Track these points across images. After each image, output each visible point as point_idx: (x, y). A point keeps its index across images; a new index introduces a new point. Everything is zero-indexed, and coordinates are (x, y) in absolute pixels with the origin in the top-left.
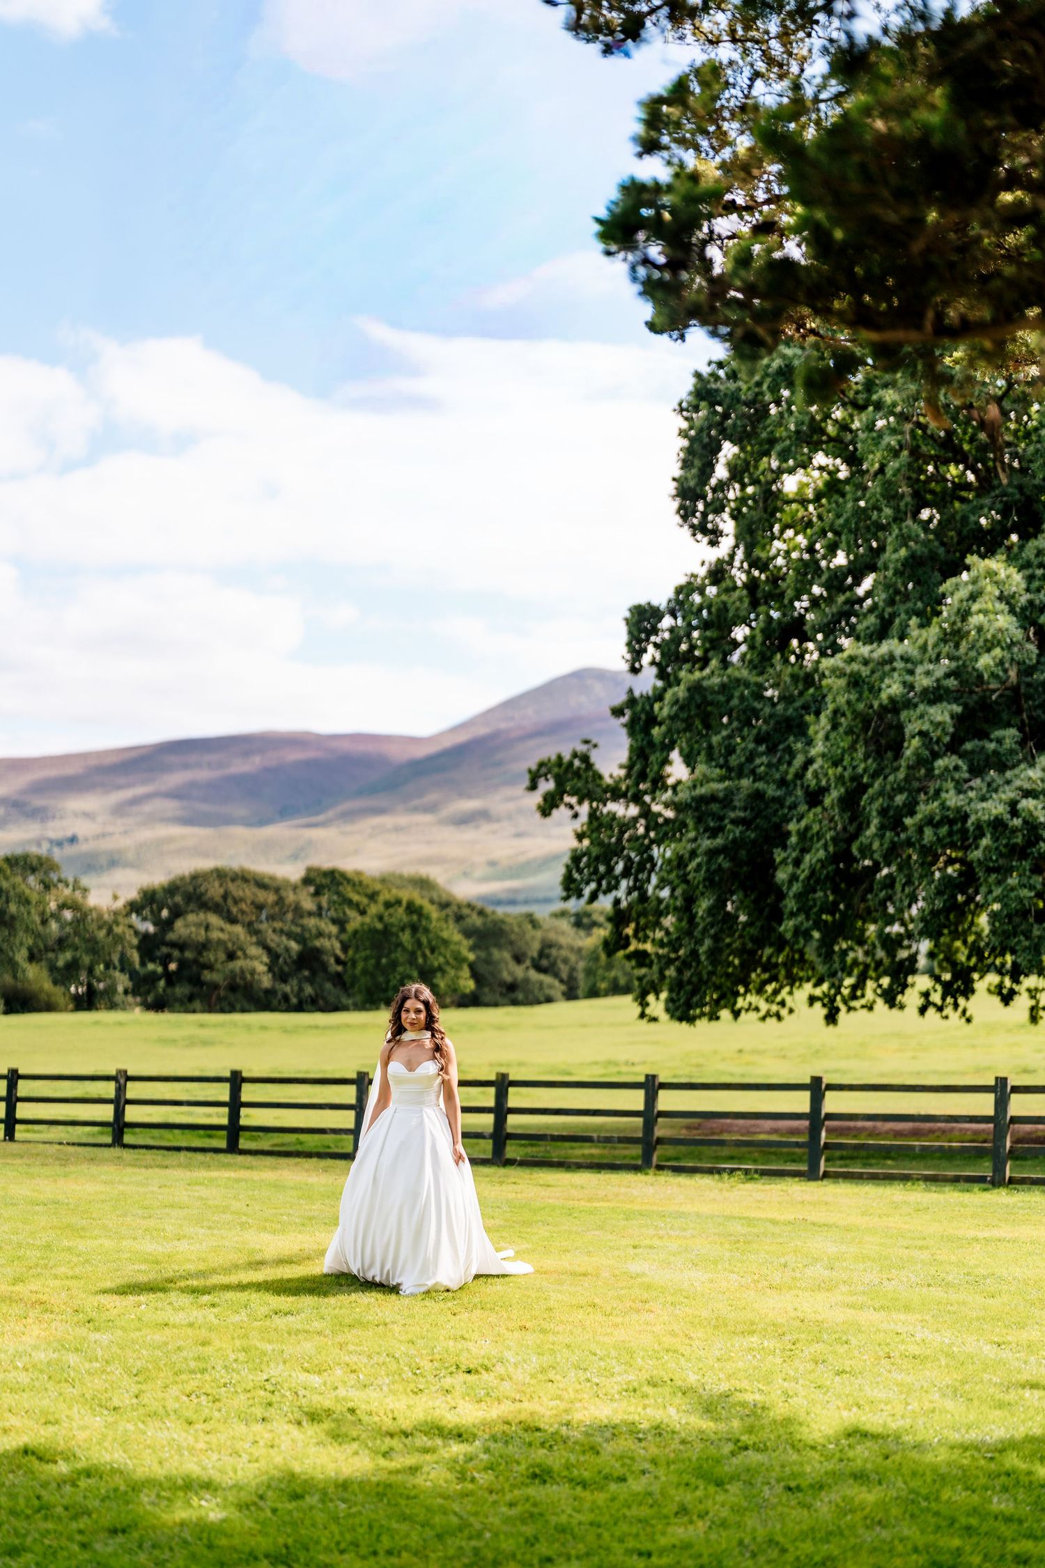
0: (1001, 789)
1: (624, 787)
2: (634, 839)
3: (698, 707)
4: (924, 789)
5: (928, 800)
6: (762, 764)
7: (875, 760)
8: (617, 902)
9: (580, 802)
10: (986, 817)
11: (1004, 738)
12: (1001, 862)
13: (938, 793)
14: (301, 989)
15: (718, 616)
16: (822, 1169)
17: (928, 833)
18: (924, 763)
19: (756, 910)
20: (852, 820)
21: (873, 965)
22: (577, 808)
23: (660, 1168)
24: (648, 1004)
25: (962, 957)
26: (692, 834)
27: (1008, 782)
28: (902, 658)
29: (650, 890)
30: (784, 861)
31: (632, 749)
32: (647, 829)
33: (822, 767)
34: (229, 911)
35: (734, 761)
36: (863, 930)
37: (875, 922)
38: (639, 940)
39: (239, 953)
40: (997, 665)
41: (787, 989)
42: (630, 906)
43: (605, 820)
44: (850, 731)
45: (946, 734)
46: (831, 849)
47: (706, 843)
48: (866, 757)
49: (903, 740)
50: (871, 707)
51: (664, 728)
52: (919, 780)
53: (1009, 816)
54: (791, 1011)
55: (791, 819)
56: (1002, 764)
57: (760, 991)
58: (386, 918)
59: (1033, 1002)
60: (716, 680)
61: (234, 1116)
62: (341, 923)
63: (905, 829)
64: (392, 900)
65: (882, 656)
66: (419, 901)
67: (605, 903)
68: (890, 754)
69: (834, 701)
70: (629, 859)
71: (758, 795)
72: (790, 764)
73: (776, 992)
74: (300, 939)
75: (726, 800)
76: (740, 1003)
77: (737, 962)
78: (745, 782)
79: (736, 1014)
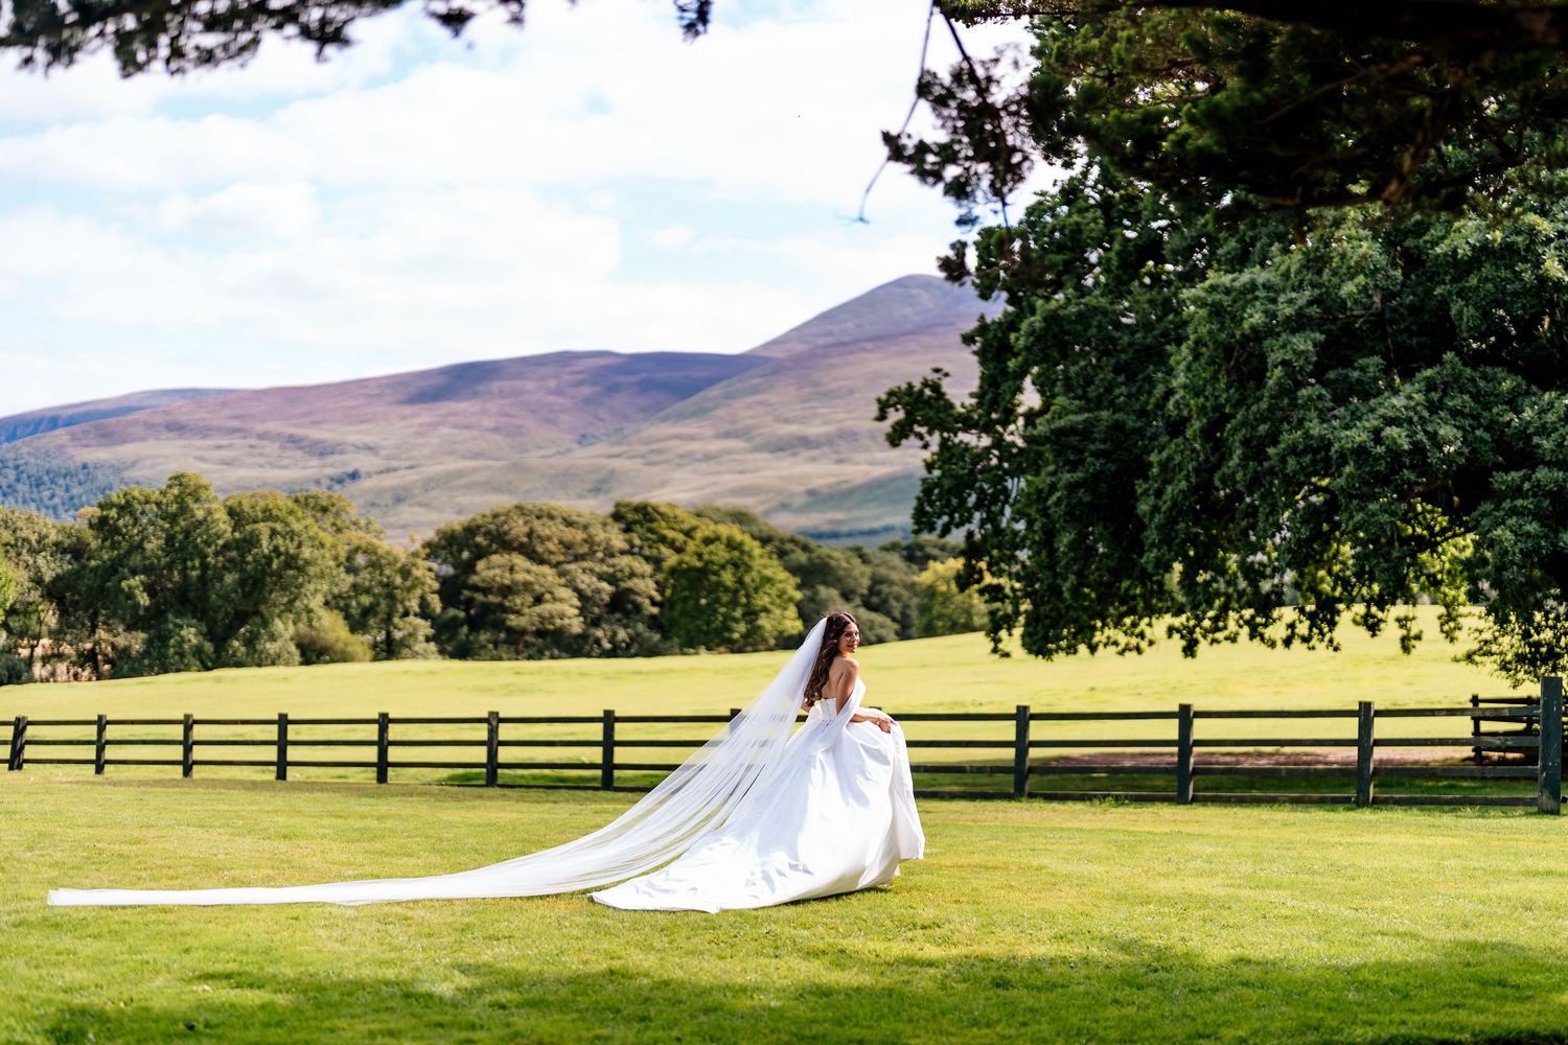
0: (1365, 417)
1: (976, 417)
2: (988, 470)
3: (1055, 336)
4: (1287, 419)
5: (1291, 430)
6: (1121, 394)
7: (1237, 389)
8: (970, 535)
9: (930, 433)
10: (1349, 446)
11: (1368, 366)
12: (1364, 489)
13: (1301, 422)
14: (615, 634)
15: (1072, 238)
16: (1191, 793)
17: (1292, 462)
18: (1288, 390)
19: (1114, 541)
20: (1215, 450)
21: (1235, 596)
22: (927, 438)
23: (1032, 796)
24: (1000, 640)
25: (1326, 587)
26: (1051, 468)
27: (1372, 410)
28: (1264, 286)
29: (1004, 524)
30: (1146, 493)
31: (982, 378)
32: (1000, 459)
33: (1183, 398)
34: (534, 551)
35: (1092, 392)
36: (1224, 560)
37: (1237, 551)
38: (993, 574)
39: (548, 596)
40: (1360, 292)
41: (1146, 620)
42: (984, 537)
43: (956, 451)
44: (1212, 362)
45: (1309, 363)
46: (1193, 480)
47: (1067, 477)
48: (1229, 386)
49: (1266, 370)
50: (1233, 336)
51: (1020, 359)
52: (1282, 409)
53: (1372, 444)
54: (1151, 643)
55: (1152, 451)
56: (1367, 392)
57: (1118, 624)
58: (706, 557)
59: (1404, 632)
60: (1073, 309)
61: (608, 754)
62: (657, 562)
63: (1268, 458)
64: (712, 535)
65: (1244, 285)
66: (738, 536)
67: (957, 537)
68: (1252, 384)
69: (1196, 332)
70: (982, 489)
71: (1118, 427)
72: (1150, 393)
73: (1134, 625)
74: (611, 579)
75: (1085, 432)
76: (1098, 637)
77: (1093, 595)
78: (1104, 414)
79: (1093, 649)
